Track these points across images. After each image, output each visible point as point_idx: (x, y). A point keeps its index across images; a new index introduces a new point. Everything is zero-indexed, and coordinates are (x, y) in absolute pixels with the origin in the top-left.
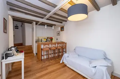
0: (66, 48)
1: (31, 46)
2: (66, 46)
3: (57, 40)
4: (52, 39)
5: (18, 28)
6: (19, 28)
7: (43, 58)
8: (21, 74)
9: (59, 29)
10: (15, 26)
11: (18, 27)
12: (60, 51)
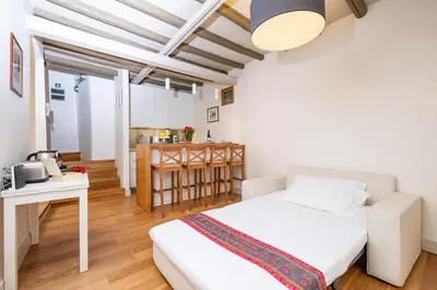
0: (242, 166)
1: (113, 161)
2: (243, 158)
3: (209, 136)
4: (189, 132)
5: (62, 98)
6: (66, 95)
7: (157, 202)
8: (76, 254)
9: (217, 95)
10: (53, 91)
11: (62, 92)
12: (222, 178)
